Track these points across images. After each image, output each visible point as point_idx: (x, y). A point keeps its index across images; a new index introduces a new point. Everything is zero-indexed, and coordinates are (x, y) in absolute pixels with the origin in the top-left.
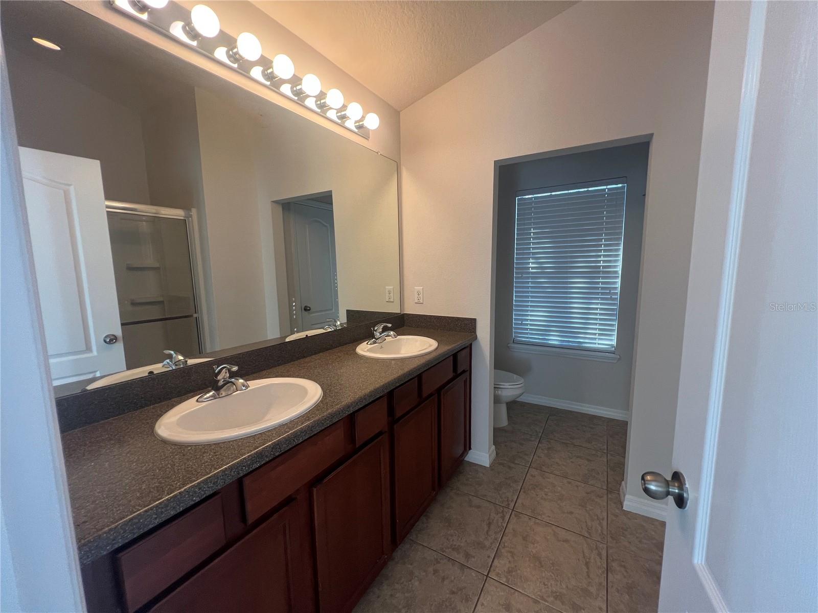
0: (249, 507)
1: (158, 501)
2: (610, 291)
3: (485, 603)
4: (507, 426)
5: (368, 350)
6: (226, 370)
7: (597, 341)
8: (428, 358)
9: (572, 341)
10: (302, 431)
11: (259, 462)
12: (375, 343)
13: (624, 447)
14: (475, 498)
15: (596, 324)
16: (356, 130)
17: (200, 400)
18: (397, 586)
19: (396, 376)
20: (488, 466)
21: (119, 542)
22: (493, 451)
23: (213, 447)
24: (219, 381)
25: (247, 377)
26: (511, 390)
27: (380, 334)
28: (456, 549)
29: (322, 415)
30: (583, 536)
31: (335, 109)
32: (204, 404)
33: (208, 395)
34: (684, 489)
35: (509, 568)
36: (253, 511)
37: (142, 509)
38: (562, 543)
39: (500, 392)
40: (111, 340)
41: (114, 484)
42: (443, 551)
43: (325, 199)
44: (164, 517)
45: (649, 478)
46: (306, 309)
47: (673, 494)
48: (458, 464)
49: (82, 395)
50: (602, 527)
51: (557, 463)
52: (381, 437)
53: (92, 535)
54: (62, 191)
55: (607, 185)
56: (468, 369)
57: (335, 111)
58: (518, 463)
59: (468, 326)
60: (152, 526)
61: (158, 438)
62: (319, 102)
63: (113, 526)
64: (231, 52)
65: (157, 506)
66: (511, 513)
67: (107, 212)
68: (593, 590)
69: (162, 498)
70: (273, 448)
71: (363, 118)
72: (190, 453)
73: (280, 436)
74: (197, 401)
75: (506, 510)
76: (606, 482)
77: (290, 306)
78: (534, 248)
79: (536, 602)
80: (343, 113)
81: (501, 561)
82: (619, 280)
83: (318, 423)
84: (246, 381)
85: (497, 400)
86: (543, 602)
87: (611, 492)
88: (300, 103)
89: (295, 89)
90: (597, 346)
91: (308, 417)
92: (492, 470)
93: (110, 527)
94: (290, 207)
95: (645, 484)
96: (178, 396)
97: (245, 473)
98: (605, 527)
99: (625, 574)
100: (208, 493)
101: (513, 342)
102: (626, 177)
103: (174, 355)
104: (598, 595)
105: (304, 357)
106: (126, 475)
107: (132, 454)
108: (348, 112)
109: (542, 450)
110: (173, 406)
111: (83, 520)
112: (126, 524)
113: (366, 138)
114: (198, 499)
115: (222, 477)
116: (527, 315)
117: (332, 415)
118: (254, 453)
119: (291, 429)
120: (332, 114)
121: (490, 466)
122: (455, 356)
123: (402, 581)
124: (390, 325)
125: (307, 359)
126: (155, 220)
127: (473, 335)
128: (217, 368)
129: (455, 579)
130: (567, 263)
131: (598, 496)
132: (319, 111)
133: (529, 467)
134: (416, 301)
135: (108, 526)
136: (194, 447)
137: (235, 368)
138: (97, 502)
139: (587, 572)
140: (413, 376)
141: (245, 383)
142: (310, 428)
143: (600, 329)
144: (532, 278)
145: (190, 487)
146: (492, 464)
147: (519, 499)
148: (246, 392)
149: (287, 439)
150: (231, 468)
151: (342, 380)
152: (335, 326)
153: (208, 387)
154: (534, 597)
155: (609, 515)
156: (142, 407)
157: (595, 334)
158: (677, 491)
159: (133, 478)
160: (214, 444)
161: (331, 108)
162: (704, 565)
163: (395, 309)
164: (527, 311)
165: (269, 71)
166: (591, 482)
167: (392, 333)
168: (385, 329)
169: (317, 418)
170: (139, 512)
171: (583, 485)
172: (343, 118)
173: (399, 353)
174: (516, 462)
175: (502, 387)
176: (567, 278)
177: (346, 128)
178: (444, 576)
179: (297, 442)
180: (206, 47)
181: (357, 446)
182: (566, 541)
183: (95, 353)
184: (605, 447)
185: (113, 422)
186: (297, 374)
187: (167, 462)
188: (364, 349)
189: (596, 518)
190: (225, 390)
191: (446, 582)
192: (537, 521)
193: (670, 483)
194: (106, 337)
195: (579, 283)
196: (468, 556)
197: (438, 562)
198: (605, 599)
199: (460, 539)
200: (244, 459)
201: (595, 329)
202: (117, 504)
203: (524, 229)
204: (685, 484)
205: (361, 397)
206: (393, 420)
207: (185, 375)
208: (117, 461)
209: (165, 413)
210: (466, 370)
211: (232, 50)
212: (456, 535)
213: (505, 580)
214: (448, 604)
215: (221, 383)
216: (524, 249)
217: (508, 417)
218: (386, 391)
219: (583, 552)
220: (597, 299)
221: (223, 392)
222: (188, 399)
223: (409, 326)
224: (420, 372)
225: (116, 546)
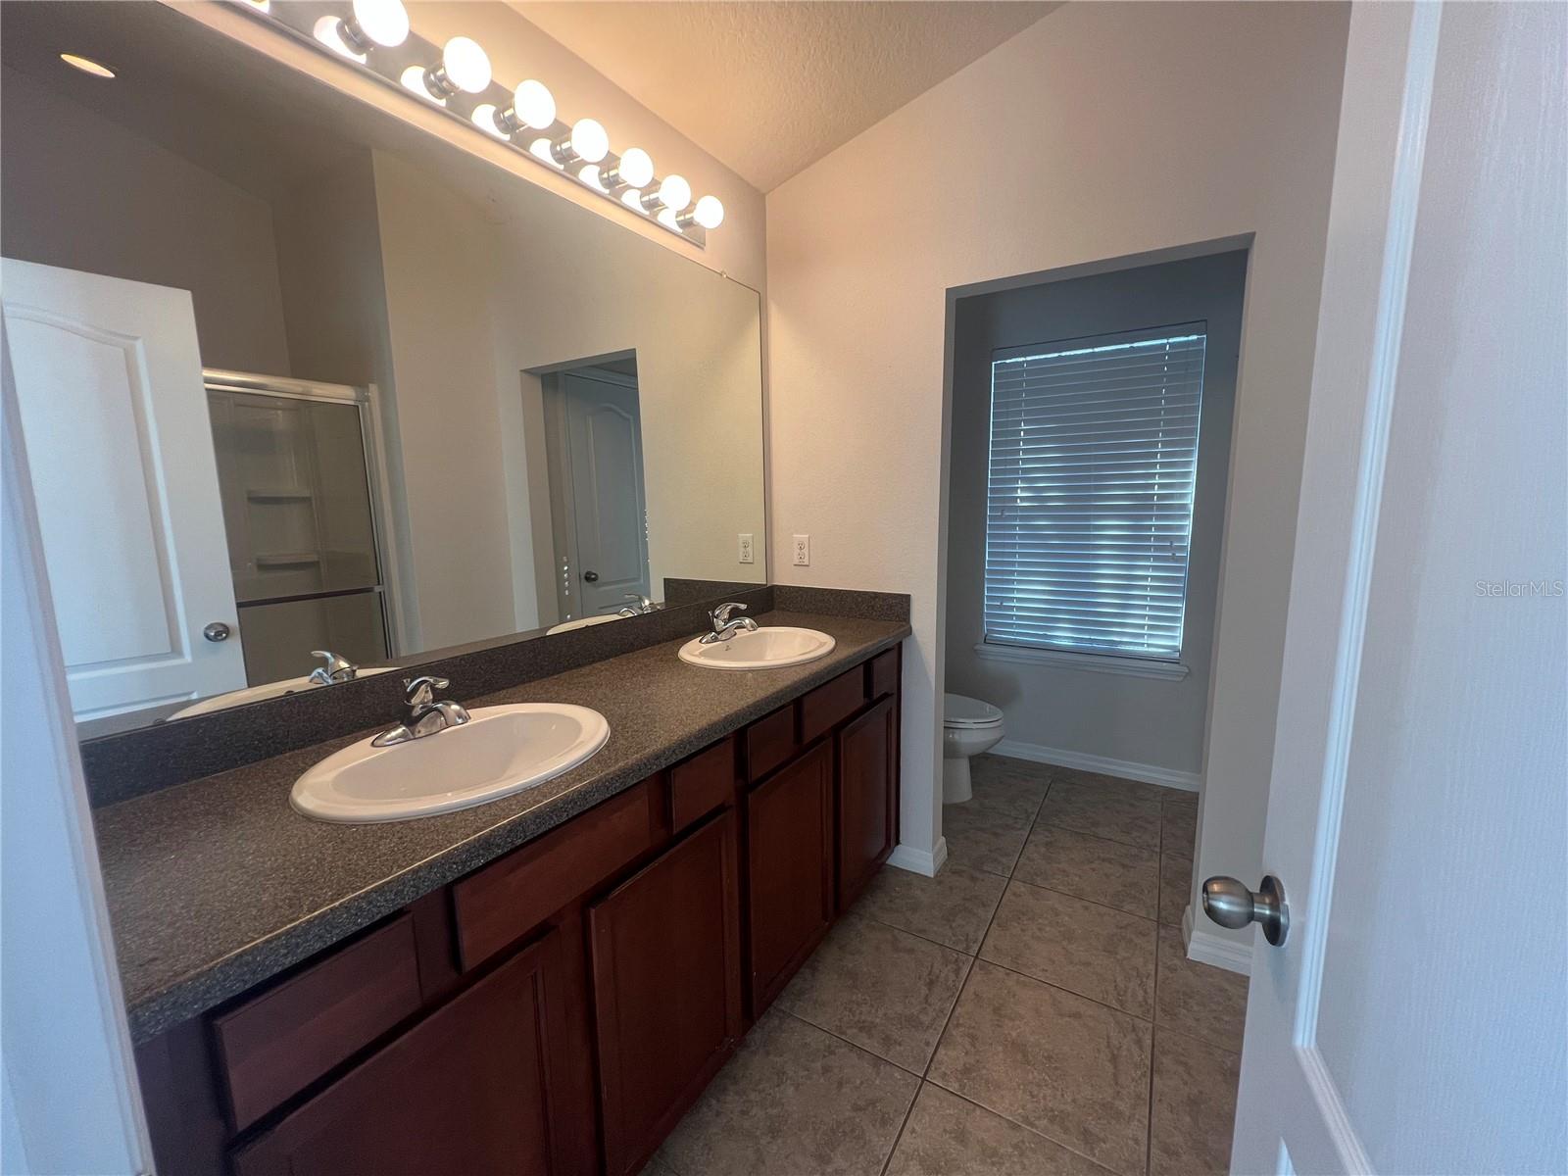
0: (466, 940)
1: (290, 923)
2: (1171, 543)
3: (917, 1128)
4: (969, 801)
5: (700, 653)
6: (427, 686)
7: (1145, 640)
8: (815, 668)
9: (1099, 640)
10: (567, 801)
11: (483, 856)
12: (715, 640)
13: (1191, 840)
14: (905, 935)
15: (1144, 607)
16: (680, 231)
17: (378, 742)
18: (753, 1096)
19: (751, 700)
20: (931, 875)
21: (216, 997)
22: (940, 850)
23: (398, 828)
24: (413, 707)
25: (469, 702)
26: (976, 733)
27: (726, 623)
28: (866, 1028)
29: (607, 772)
30: (1109, 1007)
31: (638, 189)
32: (385, 750)
33: (393, 734)
34: (1281, 907)
35: (964, 1065)
36: (475, 947)
37: (259, 938)
38: (1067, 1019)
39: (956, 737)
40: (218, 634)
41: (212, 892)
42: (844, 1033)
43: (623, 366)
44: (300, 955)
45: (1216, 887)
46: (590, 578)
47: (1261, 918)
48: (874, 872)
49: (156, 730)
50: (1145, 992)
51: (1064, 871)
52: (723, 815)
53: (165, 984)
54: (122, 350)
55: (1168, 338)
56: (895, 691)
57: (639, 193)
58: (989, 869)
59: (896, 608)
60: (280, 969)
61: (296, 810)
62: (605, 175)
63: (205, 967)
64: (432, 77)
65: (288, 932)
66: (973, 963)
67: (207, 389)
68: (1123, 1106)
69: (298, 918)
70: (510, 831)
71: (692, 206)
72: (355, 839)
73: (524, 809)
74: (373, 744)
75: (963, 957)
76: (1156, 907)
77: (559, 573)
78: (1025, 461)
79: (1015, 1127)
80: (652, 196)
81: (949, 1053)
82: (1189, 523)
83: (595, 787)
84: (466, 708)
85: (950, 751)
86: (1029, 1128)
87: (1165, 926)
88: (521, 150)
89: (558, 148)
90: (1145, 649)
91: (580, 775)
92: (940, 883)
93: (199, 970)
94: (555, 381)
95: (1208, 899)
96: (339, 736)
97: (456, 876)
98: (1151, 992)
99: (1186, 1077)
100: (385, 912)
101: (985, 642)
102: (1205, 320)
103: (332, 660)
104: (1134, 1115)
105: (579, 666)
106: (233, 877)
107: (247, 840)
108: (662, 195)
109: (1036, 845)
110: (328, 753)
111: (150, 956)
112: (228, 963)
113: (698, 246)
114: (366, 923)
115: (412, 883)
116: (1012, 590)
117: (625, 773)
118: (475, 839)
119: (545, 797)
120: (631, 199)
121: (936, 876)
122: (868, 665)
123: (761, 1087)
124: (743, 606)
125: (585, 670)
126: (303, 407)
127: (903, 626)
128: (411, 683)
129: (862, 1083)
130: (1088, 488)
131: (1140, 933)
132: (607, 191)
133: (1010, 879)
134: (797, 562)
135: (196, 967)
136: (363, 828)
137: (443, 684)
138: (178, 925)
139: (1115, 1075)
140: (783, 702)
141: (463, 711)
142: (583, 794)
143: (1151, 617)
144: (1022, 518)
145: (351, 899)
146: (939, 871)
147: (988, 937)
148: (464, 728)
149: (537, 816)
150: (430, 865)
151: (647, 707)
152: (641, 608)
153: (394, 720)
154: (1011, 1119)
155: (1160, 968)
156: (269, 755)
157: (1142, 626)
158: (1268, 912)
159: (247, 881)
160: (401, 823)
161: (630, 187)
162: (1314, 1052)
163: (755, 577)
164: (1012, 582)
165: (508, 113)
166: (1127, 907)
167: (747, 621)
168: (735, 614)
169: (596, 777)
170: (253, 944)
171: (1112, 912)
172: (653, 205)
173: (761, 659)
174: (985, 868)
175: (960, 726)
176: (1088, 518)
177: (659, 226)
178: (842, 1078)
179: (556, 821)
180: (384, 66)
181: (675, 832)
182: (1077, 1016)
183: (188, 658)
184: (1158, 841)
185: (215, 781)
186: (564, 697)
187: (311, 855)
188: (694, 652)
189: (1135, 974)
190: (425, 726)
191: (845, 1090)
192: (1022, 978)
193: (1256, 898)
194: (210, 627)
195: (1112, 527)
196: (887, 1041)
197: (832, 1053)
198: (1146, 1122)
199: (873, 1011)
200: (454, 849)
201: (1143, 617)
202: (215, 928)
203: (1006, 424)
204: (1283, 899)
205: (682, 740)
206: (745, 784)
207: (351, 696)
208: (219, 851)
209: (312, 765)
210: (890, 693)
211: (434, 71)
212: (866, 1004)
213: (956, 1085)
214: (848, 1130)
215: (417, 711)
216: (1006, 462)
217: (973, 786)
218: (731, 730)
219: (1108, 1037)
220: (1147, 558)
221: (421, 729)
222: (356, 740)
223: (783, 609)
224: (799, 695)
225: (211, 1004)
